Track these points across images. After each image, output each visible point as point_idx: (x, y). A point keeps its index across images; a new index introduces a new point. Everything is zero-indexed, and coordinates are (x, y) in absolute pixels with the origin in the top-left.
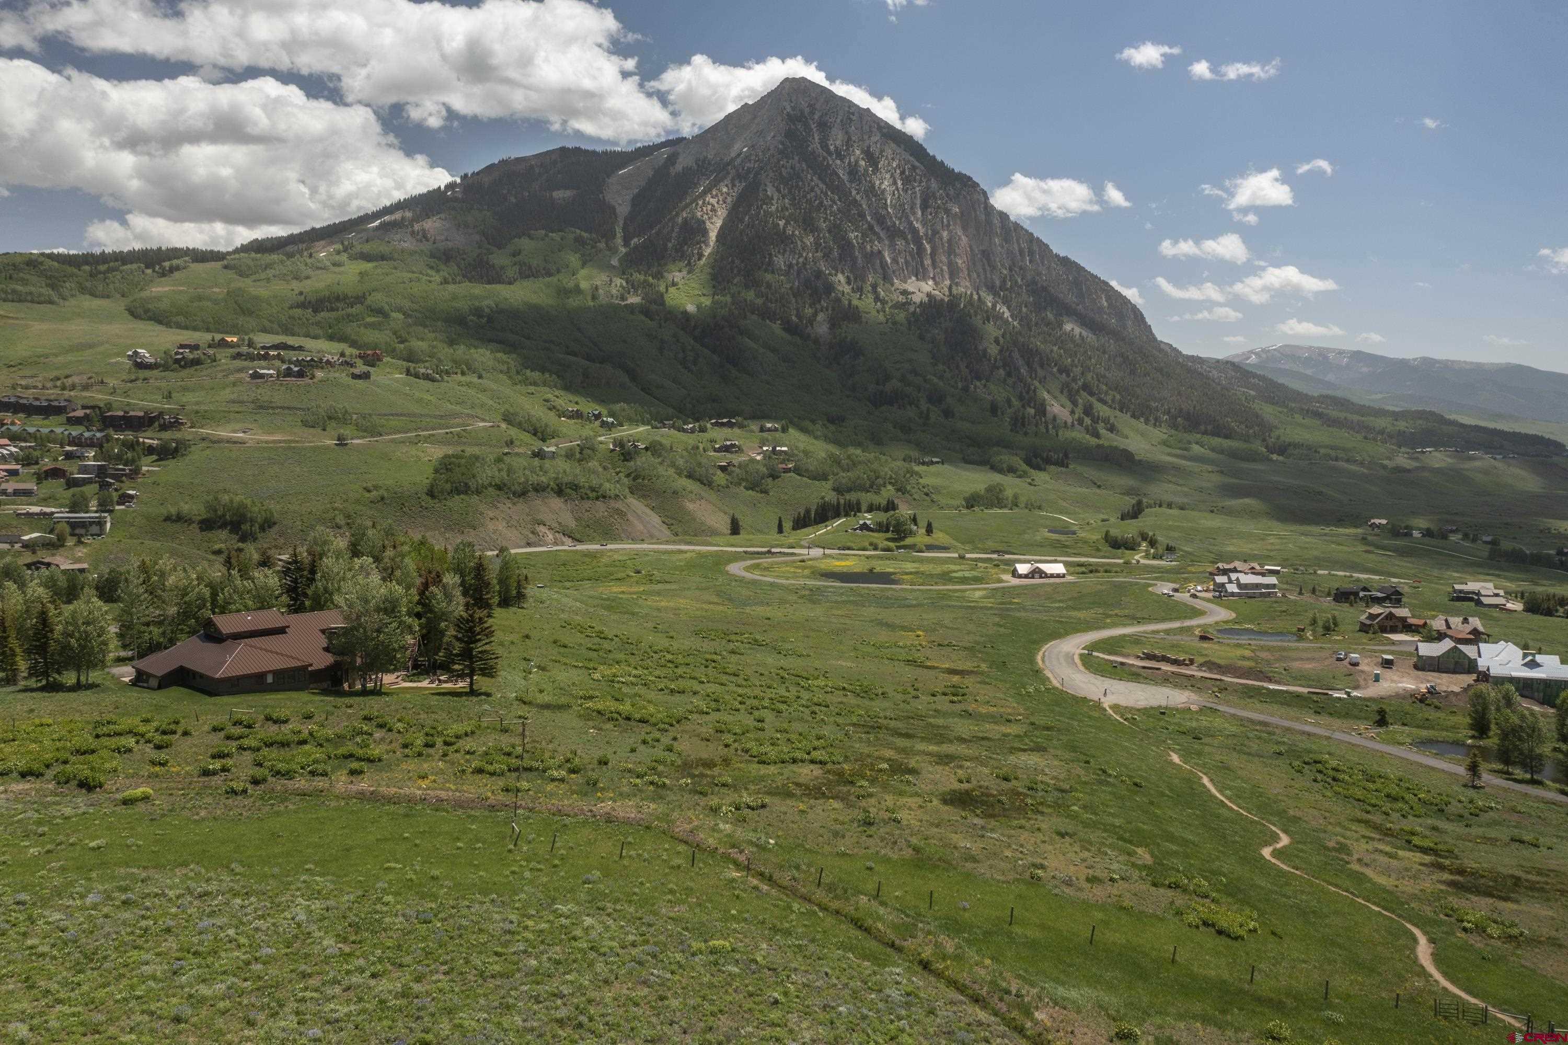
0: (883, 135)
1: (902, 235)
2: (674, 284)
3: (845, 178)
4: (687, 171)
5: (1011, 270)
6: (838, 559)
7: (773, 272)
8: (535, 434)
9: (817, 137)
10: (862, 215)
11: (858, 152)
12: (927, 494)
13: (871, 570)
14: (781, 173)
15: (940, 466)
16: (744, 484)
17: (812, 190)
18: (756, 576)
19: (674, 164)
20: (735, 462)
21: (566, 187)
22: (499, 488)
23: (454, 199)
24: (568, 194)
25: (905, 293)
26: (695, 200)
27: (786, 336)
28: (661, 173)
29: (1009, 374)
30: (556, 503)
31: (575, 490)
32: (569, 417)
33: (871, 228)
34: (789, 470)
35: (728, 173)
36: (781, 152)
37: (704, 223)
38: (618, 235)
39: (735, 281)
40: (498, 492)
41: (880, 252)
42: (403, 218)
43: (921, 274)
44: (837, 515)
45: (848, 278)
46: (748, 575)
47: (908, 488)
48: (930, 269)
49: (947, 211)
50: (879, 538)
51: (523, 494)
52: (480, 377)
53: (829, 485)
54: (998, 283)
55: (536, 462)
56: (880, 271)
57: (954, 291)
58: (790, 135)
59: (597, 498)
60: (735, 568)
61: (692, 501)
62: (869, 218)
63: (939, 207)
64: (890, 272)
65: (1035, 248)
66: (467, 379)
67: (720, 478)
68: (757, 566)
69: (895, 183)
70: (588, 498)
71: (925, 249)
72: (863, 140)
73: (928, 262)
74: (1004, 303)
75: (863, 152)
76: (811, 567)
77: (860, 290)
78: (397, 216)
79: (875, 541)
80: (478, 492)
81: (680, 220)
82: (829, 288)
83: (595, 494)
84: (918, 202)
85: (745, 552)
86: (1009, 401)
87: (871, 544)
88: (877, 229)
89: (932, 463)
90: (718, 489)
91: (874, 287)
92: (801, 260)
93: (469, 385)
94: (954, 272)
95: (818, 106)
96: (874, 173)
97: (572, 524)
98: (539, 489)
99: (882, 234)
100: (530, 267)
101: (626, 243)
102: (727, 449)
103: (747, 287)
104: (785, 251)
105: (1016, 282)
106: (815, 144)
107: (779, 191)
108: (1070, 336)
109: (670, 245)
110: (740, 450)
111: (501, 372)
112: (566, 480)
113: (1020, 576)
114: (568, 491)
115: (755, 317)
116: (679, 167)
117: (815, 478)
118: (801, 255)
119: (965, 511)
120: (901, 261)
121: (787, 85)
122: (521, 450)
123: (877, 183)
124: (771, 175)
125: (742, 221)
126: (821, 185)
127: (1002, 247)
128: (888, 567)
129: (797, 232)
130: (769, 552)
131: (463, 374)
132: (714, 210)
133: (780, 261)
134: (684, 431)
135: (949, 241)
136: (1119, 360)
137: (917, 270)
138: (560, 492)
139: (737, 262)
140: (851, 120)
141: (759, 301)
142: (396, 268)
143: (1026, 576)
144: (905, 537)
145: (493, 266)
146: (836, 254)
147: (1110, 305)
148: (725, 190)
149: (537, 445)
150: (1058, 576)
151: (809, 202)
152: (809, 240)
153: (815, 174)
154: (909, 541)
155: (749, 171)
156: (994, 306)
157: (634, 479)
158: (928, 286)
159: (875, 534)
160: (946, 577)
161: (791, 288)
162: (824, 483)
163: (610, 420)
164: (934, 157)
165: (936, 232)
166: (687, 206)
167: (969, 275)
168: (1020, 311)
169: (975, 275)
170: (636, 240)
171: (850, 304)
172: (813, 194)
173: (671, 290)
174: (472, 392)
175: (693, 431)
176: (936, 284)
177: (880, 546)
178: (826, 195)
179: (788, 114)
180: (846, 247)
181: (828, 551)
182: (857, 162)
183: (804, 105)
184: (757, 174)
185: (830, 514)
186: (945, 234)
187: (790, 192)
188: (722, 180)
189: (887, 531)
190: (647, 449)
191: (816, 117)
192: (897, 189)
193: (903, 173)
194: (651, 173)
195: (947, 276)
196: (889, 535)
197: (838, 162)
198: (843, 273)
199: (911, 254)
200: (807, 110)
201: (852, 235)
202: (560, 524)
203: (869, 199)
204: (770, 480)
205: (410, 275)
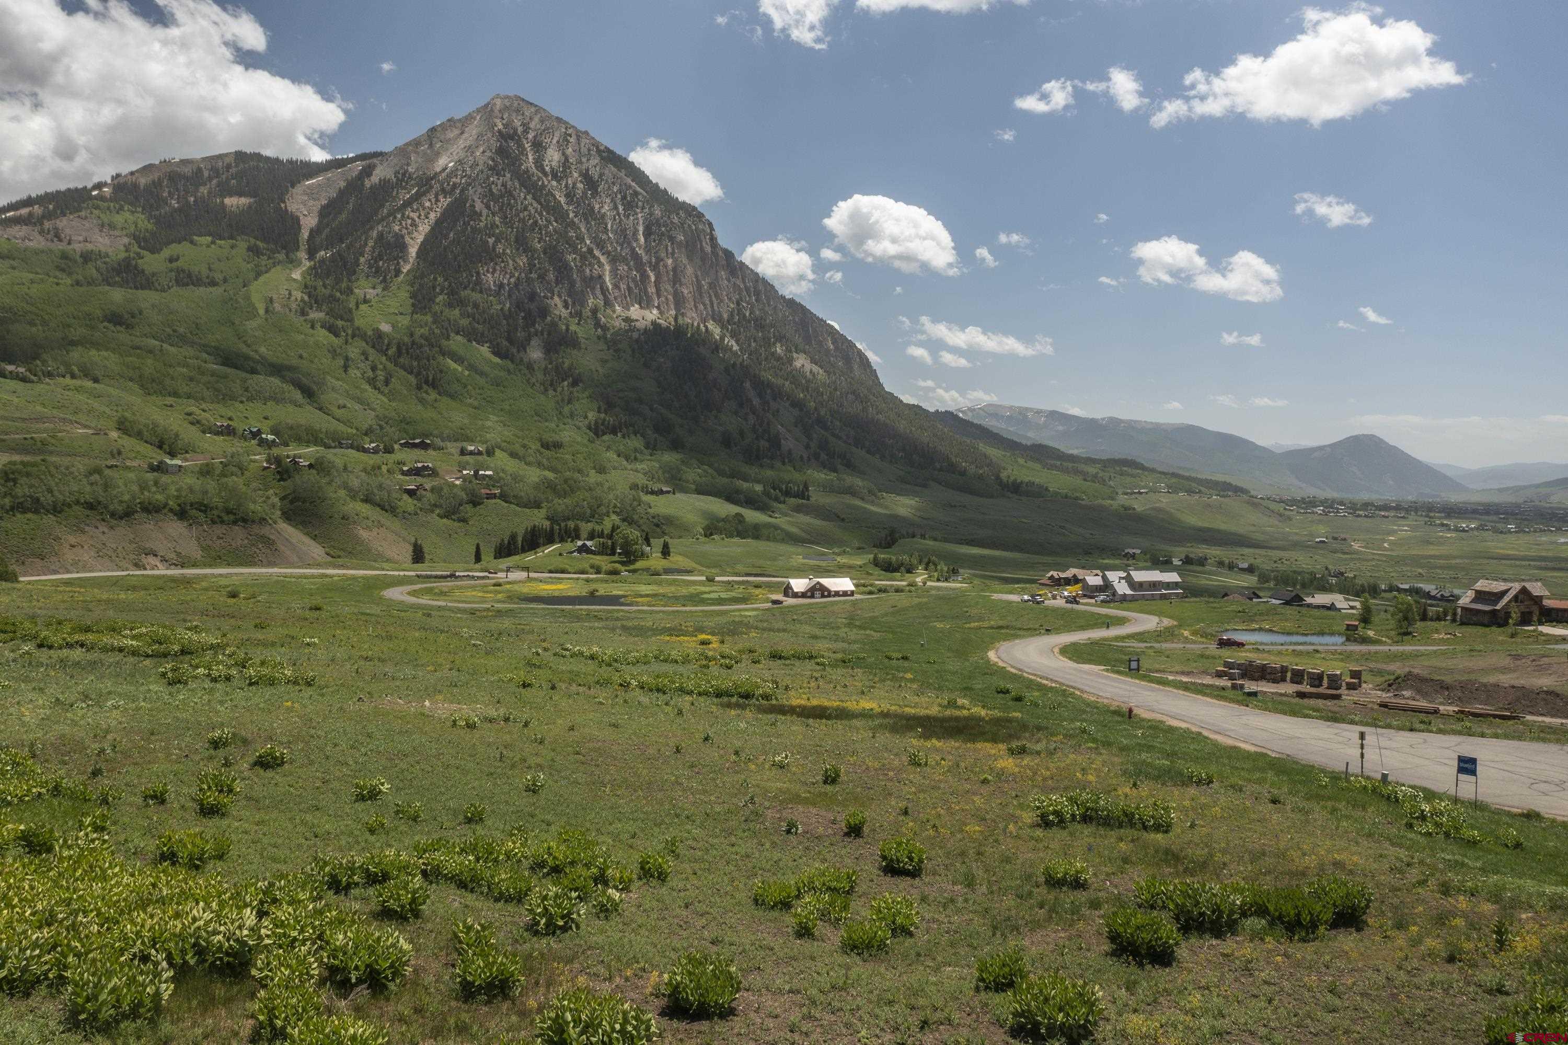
0: (602, 158)
1: (624, 260)
2: (365, 301)
3: (562, 200)
4: (384, 183)
5: (738, 304)
6: (546, 582)
7: (481, 292)
8: (160, 447)
9: (531, 157)
10: (581, 239)
11: (576, 175)
12: (657, 525)
13: (592, 593)
14: (490, 190)
15: (671, 495)
16: (437, 511)
17: (525, 209)
18: (424, 601)
19: (369, 175)
20: (428, 487)
21: (240, 195)
22: (90, 506)
23: (101, 198)
24: (244, 201)
25: (627, 320)
26: (392, 214)
27: (497, 360)
28: (354, 186)
29: (741, 405)
30: (176, 528)
31: (205, 512)
32: (217, 433)
33: (590, 251)
34: (494, 496)
35: (431, 187)
36: (491, 169)
37: (403, 237)
38: (302, 247)
39: (437, 300)
40: (88, 512)
41: (600, 277)
42: (30, 214)
43: (644, 302)
44: (551, 541)
45: (565, 302)
46: (413, 600)
47: (636, 517)
48: (655, 296)
49: (672, 239)
50: (602, 561)
51: (127, 514)
52: (96, 380)
53: (543, 513)
54: (725, 316)
55: (150, 476)
56: (601, 297)
57: (680, 321)
58: (501, 151)
59: (235, 523)
60: (396, 594)
61: (368, 528)
62: (588, 242)
63: (663, 234)
64: (611, 297)
65: (761, 287)
66: (77, 382)
67: (408, 503)
68: (429, 591)
69: (616, 208)
70: (222, 522)
71: (648, 277)
72: (581, 162)
73: (652, 290)
74: (732, 337)
75: (581, 174)
76: (508, 591)
77: (579, 314)
78: (24, 211)
79: (597, 563)
80: (56, 510)
81: (374, 234)
82: (544, 312)
83: (232, 517)
84: (641, 229)
85: (418, 576)
86: (742, 433)
87: (592, 567)
88: (597, 253)
89: (661, 492)
90: (405, 516)
91: (595, 311)
92: (512, 280)
93: (77, 389)
94: (679, 302)
95: (532, 125)
96: (593, 196)
97: (198, 554)
98: (151, 509)
99: (603, 259)
100: (189, 276)
101: (311, 254)
102: (417, 472)
103: (450, 305)
104: (494, 270)
105: (744, 316)
106: (530, 160)
107: (488, 207)
108: (800, 371)
109: (362, 260)
110: (434, 473)
111: (131, 380)
112: (192, 498)
113: (796, 595)
114: (194, 512)
115: (459, 338)
116: (375, 179)
117: (525, 506)
118: (512, 276)
119: (702, 539)
120: (623, 286)
121: (498, 102)
122: (135, 464)
123: (597, 206)
124: (480, 190)
125: (446, 237)
126: (535, 205)
127: (729, 281)
128: (616, 590)
129: (508, 251)
130: (452, 576)
131: (73, 376)
132: (414, 225)
133: (490, 280)
134: (365, 451)
135: (675, 270)
136: (851, 397)
137: (641, 298)
138: (182, 514)
139: (440, 279)
140: (568, 142)
141: (464, 322)
142: (14, 268)
143: (803, 595)
144: (635, 561)
145: (143, 271)
146: (551, 276)
147: (836, 348)
148: (427, 204)
149: (157, 456)
150: (845, 594)
151: (522, 221)
152: (522, 261)
153: (529, 192)
154: (639, 564)
155: (455, 186)
156: (722, 338)
157: (292, 502)
158: (652, 315)
159: (598, 557)
160: (695, 599)
161: (502, 309)
162: (536, 511)
163: (270, 437)
164: (657, 185)
165: (659, 260)
166: (383, 219)
167: (696, 307)
168: (750, 345)
169: (702, 307)
170: (323, 253)
171: (567, 329)
172: (526, 213)
173: (363, 307)
174: (82, 397)
175: (376, 451)
176: (661, 313)
177: (604, 568)
178: (541, 214)
179: (499, 131)
180: (563, 270)
181: (532, 575)
182: (574, 184)
183: (517, 123)
184: (462, 191)
185: (541, 541)
186: (670, 261)
187: (501, 209)
188: (424, 194)
189: (613, 553)
190: (311, 466)
191: (530, 136)
192: (619, 214)
193: (624, 198)
194: (343, 184)
195: (672, 306)
196: (616, 558)
197: (554, 183)
198: (559, 296)
199: (634, 280)
200: (520, 129)
201: (570, 258)
202: (179, 554)
203: (588, 223)
204: (469, 507)
205: (31, 276)
